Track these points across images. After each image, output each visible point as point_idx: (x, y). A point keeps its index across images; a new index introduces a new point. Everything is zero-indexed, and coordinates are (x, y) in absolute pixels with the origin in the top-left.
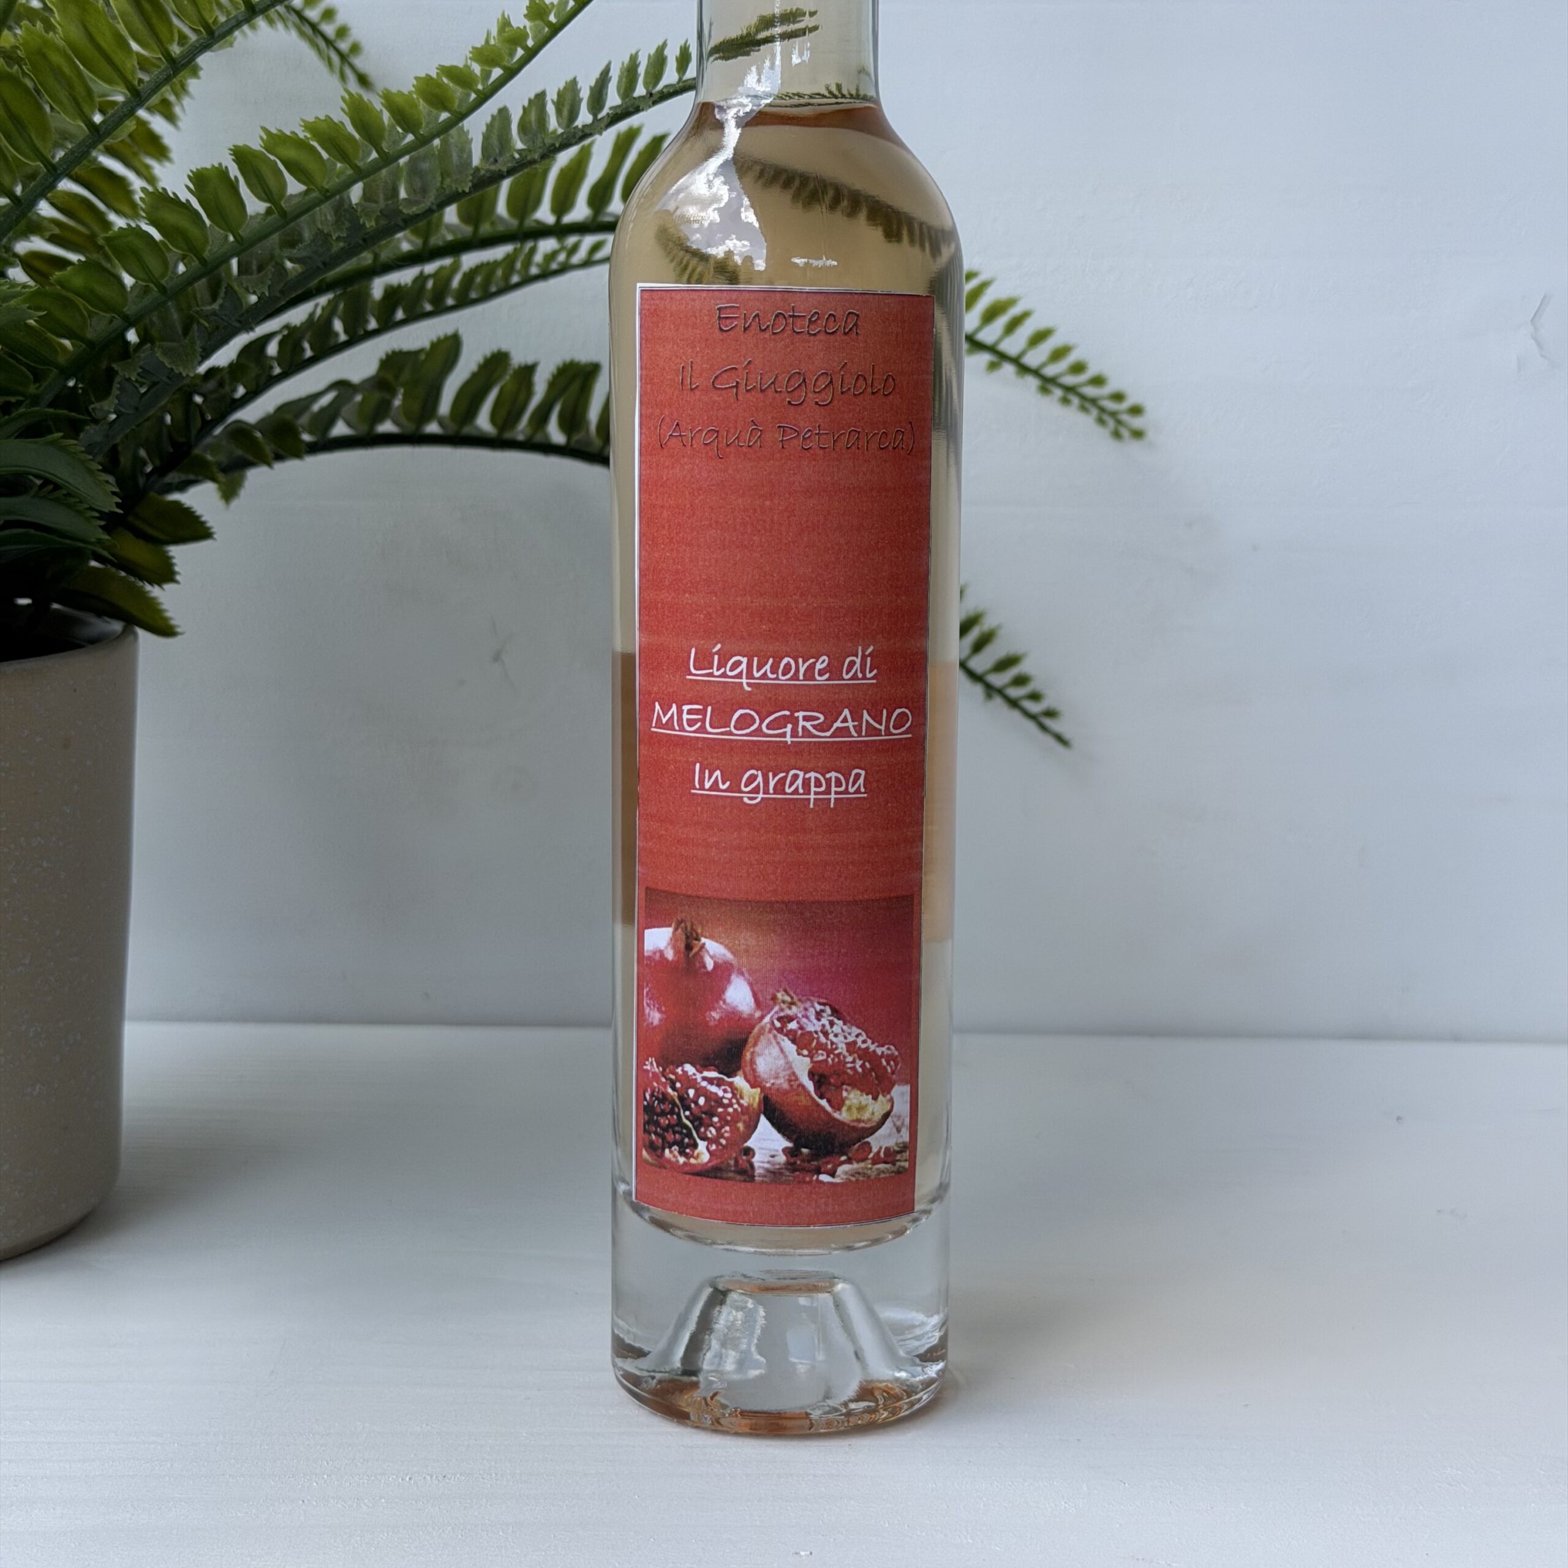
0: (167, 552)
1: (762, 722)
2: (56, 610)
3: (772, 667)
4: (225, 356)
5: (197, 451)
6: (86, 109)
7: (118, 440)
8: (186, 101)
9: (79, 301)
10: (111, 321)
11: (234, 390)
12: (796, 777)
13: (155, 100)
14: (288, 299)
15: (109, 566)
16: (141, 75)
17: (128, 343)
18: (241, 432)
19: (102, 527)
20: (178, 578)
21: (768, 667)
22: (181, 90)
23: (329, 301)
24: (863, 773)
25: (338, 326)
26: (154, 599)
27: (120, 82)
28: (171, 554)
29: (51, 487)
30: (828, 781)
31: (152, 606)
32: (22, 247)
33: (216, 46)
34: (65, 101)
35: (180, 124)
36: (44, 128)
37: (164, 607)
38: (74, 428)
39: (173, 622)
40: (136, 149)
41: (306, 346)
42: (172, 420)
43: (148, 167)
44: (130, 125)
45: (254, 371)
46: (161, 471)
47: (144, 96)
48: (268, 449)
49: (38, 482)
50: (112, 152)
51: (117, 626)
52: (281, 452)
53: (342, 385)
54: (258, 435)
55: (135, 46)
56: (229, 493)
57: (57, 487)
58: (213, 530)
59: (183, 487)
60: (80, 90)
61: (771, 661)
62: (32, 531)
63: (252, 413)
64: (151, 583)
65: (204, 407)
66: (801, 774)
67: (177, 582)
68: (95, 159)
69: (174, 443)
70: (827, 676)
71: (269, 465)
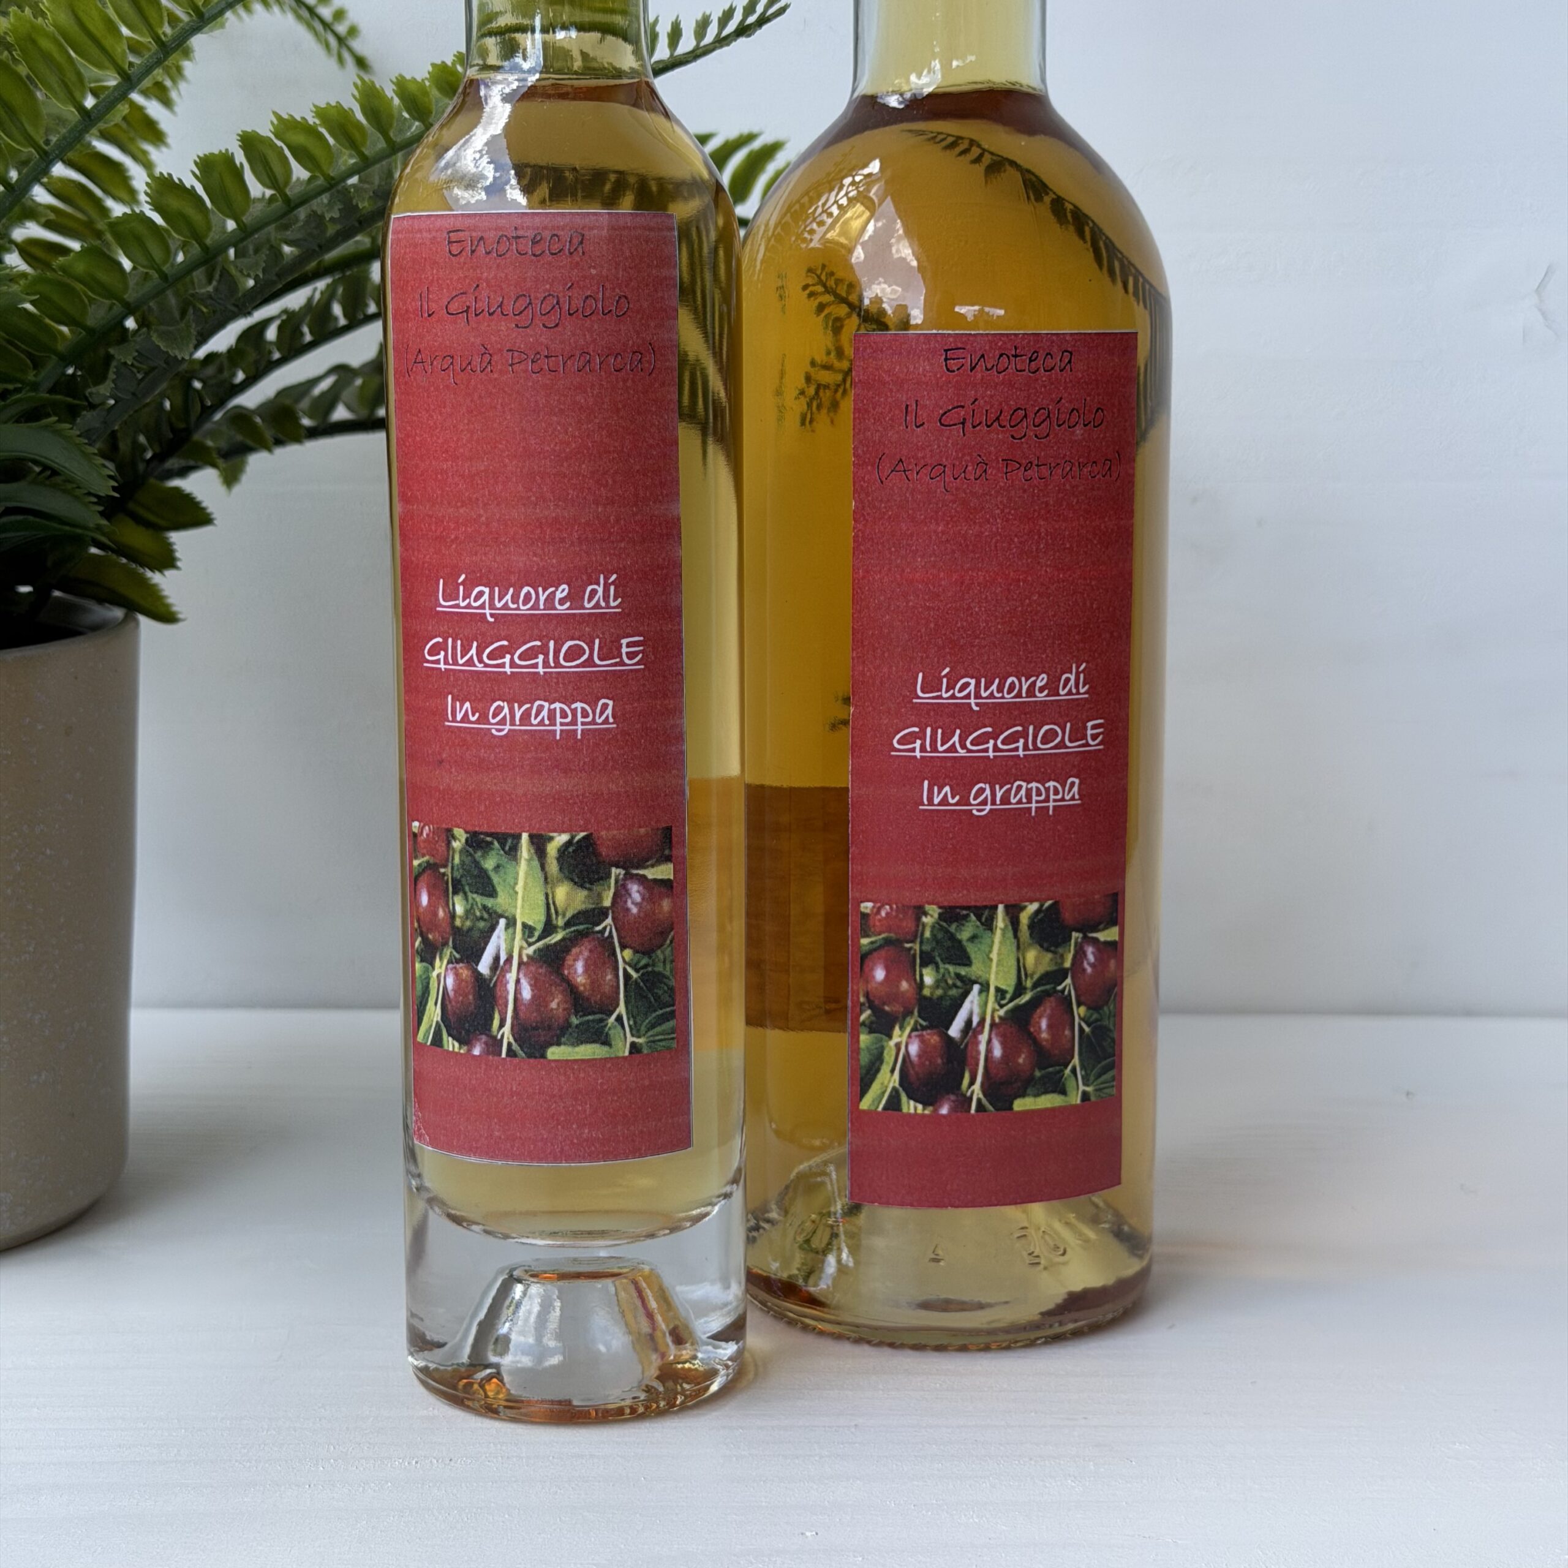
0: (167, 538)
2: (57, 598)
4: (223, 341)
5: (197, 437)
6: (77, 95)
7: (116, 428)
8: (182, 85)
9: (79, 287)
10: (111, 308)
11: (234, 375)
13: (147, 83)
14: (284, 283)
15: (110, 553)
16: (132, 58)
17: (126, 330)
18: (241, 417)
19: (100, 512)
20: (179, 564)
22: (177, 74)
23: (328, 286)
25: (337, 309)
26: (155, 585)
27: (111, 67)
28: (172, 540)
29: (48, 473)
31: (153, 592)
32: (19, 234)
33: (206, 29)
34: (56, 86)
35: (176, 109)
36: (35, 114)
37: (166, 593)
38: (72, 413)
39: (175, 609)
40: (132, 134)
41: (306, 329)
42: (171, 405)
43: (145, 153)
44: (123, 109)
45: (252, 356)
46: (160, 458)
47: (134, 79)
48: (268, 434)
49: (37, 469)
50: (106, 137)
51: (118, 613)
52: (281, 436)
53: (342, 370)
54: (258, 420)
55: (125, 31)
56: (231, 478)
57: (55, 473)
58: (213, 516)
59: (183, 472)
60: (71, 76)
62: (31, 518)
63: (252, 398)
64: (152, 570)
65: (203, 393)
67: (177, 568)
68: (89, 144)
69: (173, 429)
71: (270, 450)
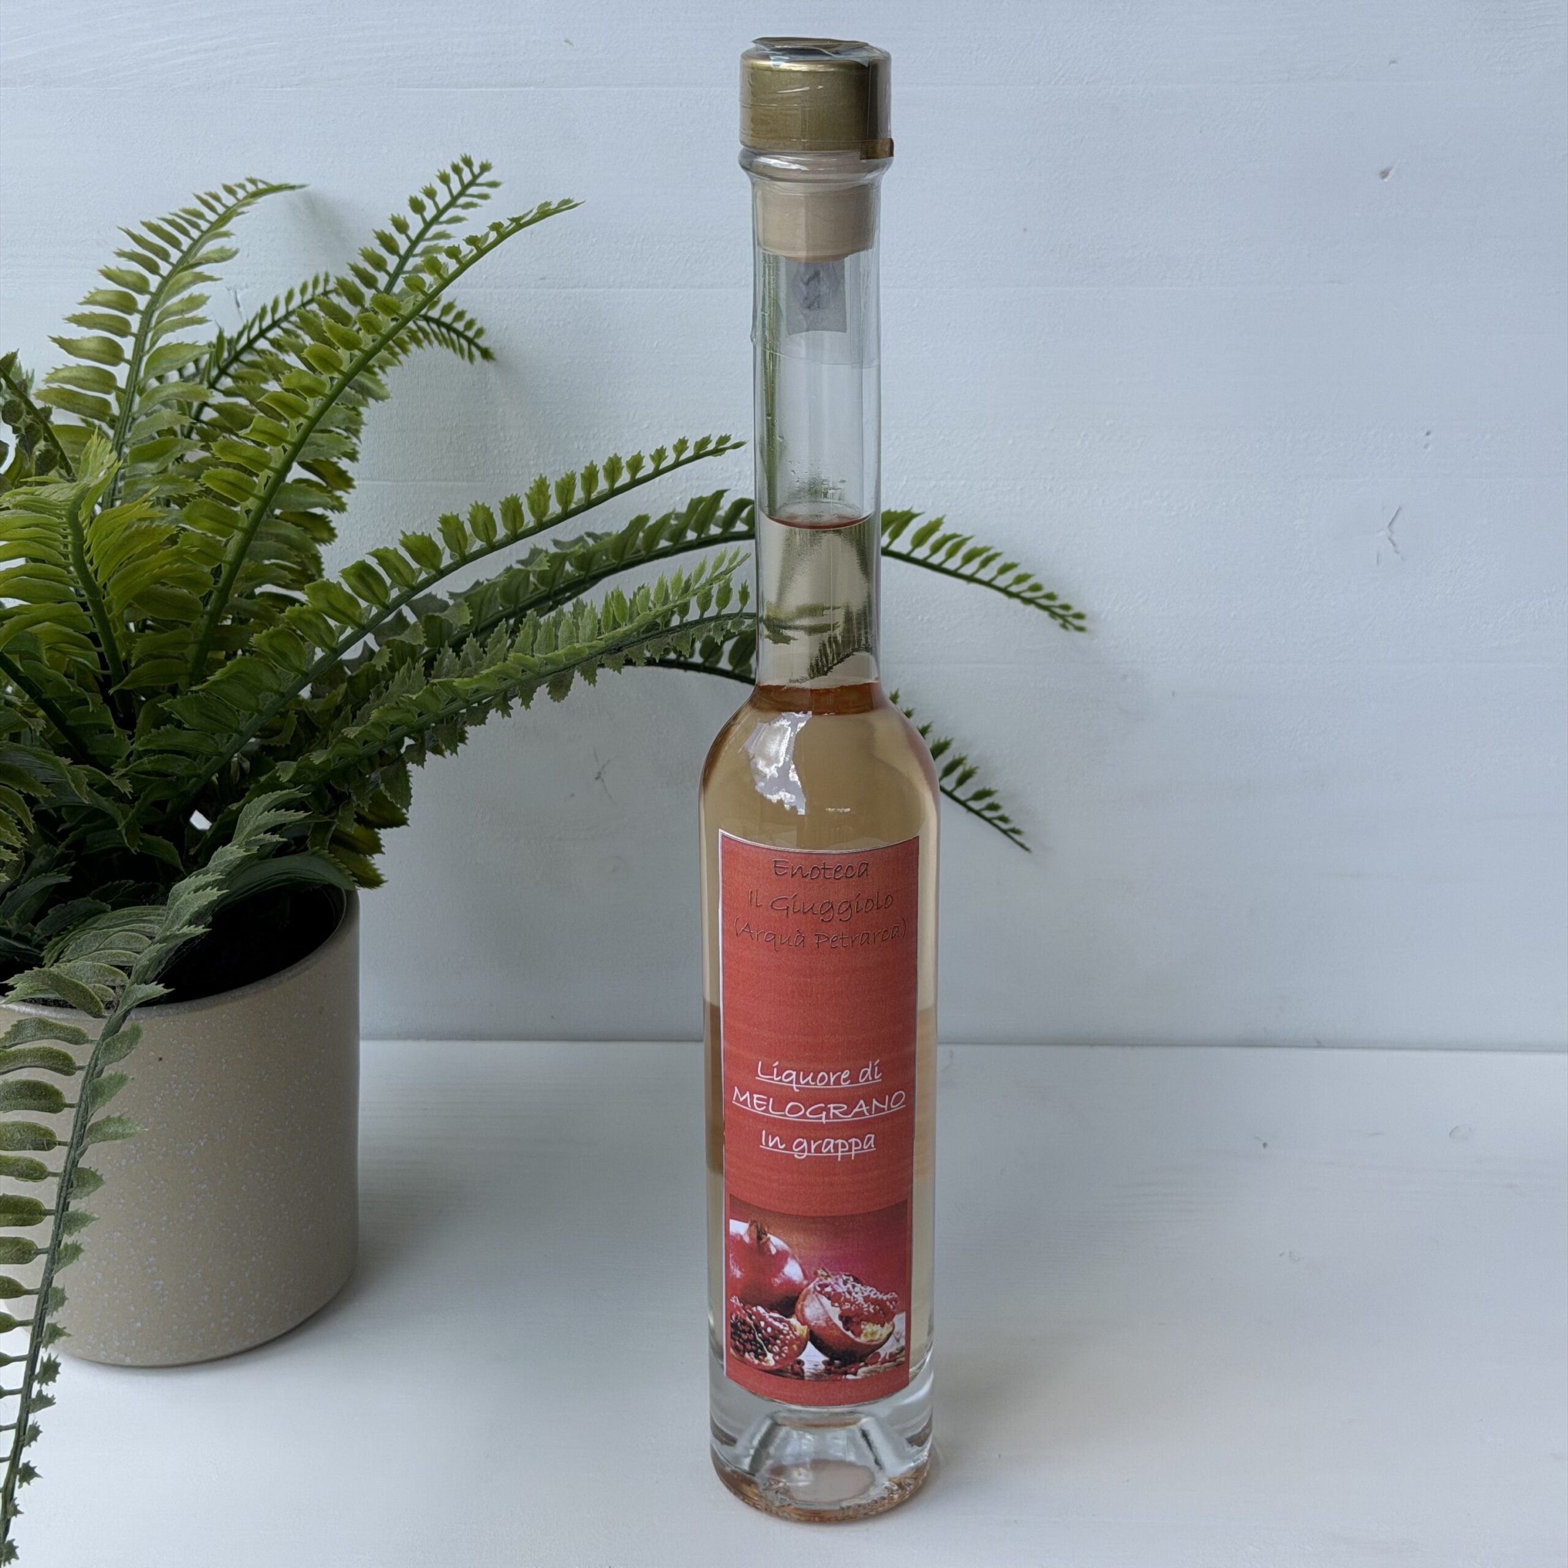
0: (376, 834)
1: (806, 1110)
3: (812, 1078)
12: (828, 1143)
20: (383, 849)
21: (810, 1078)
24: (873, 1136)
26: (371, 864)
28: (379, 835)
30: (850, 1145)
31: (369, 869)
37: (375, 868)
58: (409, 819)
61: (812, 1074)
64: (369, 855)
66: (832, 1141)
67: (383, 853)
70: (849, 1082)
